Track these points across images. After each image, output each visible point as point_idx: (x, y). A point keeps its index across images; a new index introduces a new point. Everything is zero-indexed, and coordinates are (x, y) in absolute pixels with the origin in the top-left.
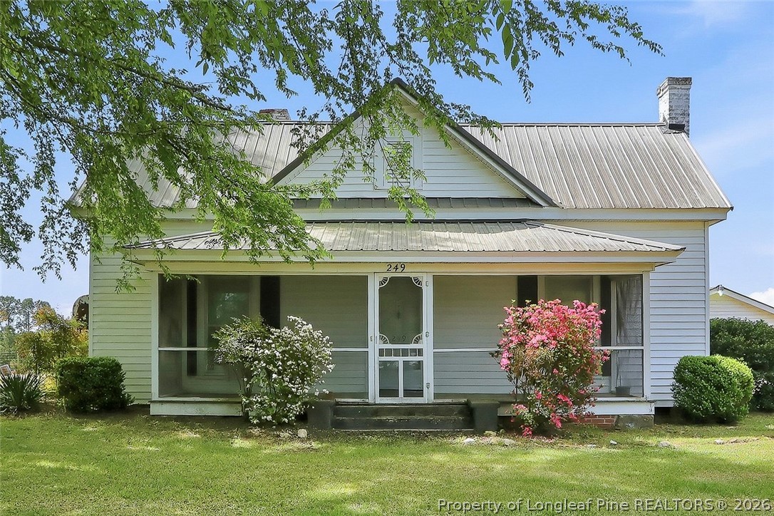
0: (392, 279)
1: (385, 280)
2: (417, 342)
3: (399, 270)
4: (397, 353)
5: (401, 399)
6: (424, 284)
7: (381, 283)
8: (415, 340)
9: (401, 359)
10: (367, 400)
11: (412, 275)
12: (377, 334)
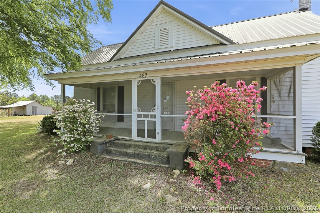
0: (142, 80)
1: (139, 81)
2: (153, 111)
3: (144, 76)
4: (144, 116)
5: (146, 139)
6: (156, 82)
7: (138, 83)
8: (152, 110)
9: (146, 120)
10: (131, 138)
11: (151, 78)
12: (136, 107)
